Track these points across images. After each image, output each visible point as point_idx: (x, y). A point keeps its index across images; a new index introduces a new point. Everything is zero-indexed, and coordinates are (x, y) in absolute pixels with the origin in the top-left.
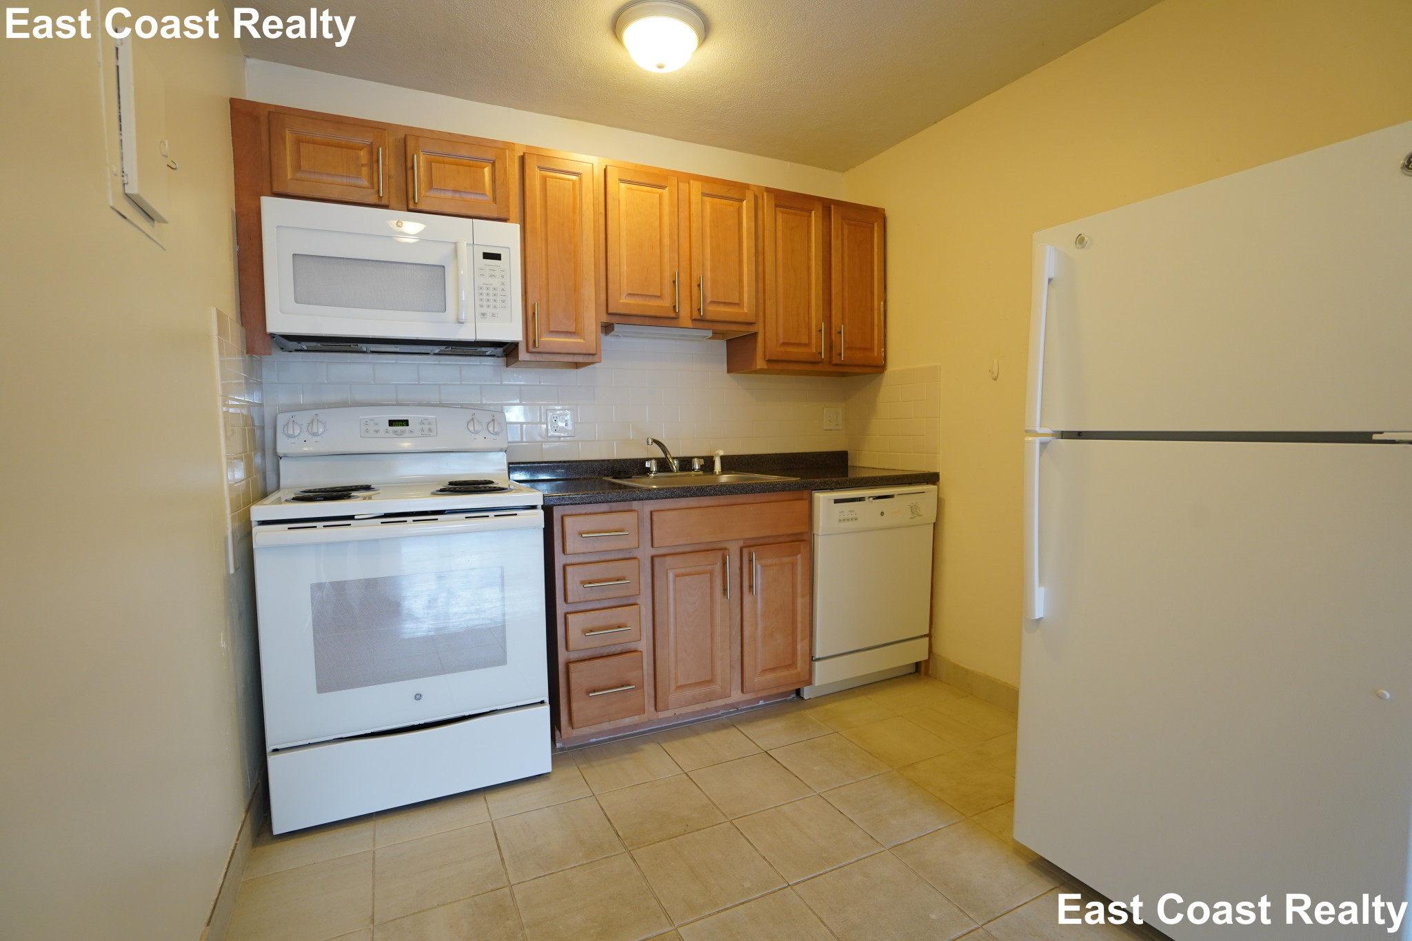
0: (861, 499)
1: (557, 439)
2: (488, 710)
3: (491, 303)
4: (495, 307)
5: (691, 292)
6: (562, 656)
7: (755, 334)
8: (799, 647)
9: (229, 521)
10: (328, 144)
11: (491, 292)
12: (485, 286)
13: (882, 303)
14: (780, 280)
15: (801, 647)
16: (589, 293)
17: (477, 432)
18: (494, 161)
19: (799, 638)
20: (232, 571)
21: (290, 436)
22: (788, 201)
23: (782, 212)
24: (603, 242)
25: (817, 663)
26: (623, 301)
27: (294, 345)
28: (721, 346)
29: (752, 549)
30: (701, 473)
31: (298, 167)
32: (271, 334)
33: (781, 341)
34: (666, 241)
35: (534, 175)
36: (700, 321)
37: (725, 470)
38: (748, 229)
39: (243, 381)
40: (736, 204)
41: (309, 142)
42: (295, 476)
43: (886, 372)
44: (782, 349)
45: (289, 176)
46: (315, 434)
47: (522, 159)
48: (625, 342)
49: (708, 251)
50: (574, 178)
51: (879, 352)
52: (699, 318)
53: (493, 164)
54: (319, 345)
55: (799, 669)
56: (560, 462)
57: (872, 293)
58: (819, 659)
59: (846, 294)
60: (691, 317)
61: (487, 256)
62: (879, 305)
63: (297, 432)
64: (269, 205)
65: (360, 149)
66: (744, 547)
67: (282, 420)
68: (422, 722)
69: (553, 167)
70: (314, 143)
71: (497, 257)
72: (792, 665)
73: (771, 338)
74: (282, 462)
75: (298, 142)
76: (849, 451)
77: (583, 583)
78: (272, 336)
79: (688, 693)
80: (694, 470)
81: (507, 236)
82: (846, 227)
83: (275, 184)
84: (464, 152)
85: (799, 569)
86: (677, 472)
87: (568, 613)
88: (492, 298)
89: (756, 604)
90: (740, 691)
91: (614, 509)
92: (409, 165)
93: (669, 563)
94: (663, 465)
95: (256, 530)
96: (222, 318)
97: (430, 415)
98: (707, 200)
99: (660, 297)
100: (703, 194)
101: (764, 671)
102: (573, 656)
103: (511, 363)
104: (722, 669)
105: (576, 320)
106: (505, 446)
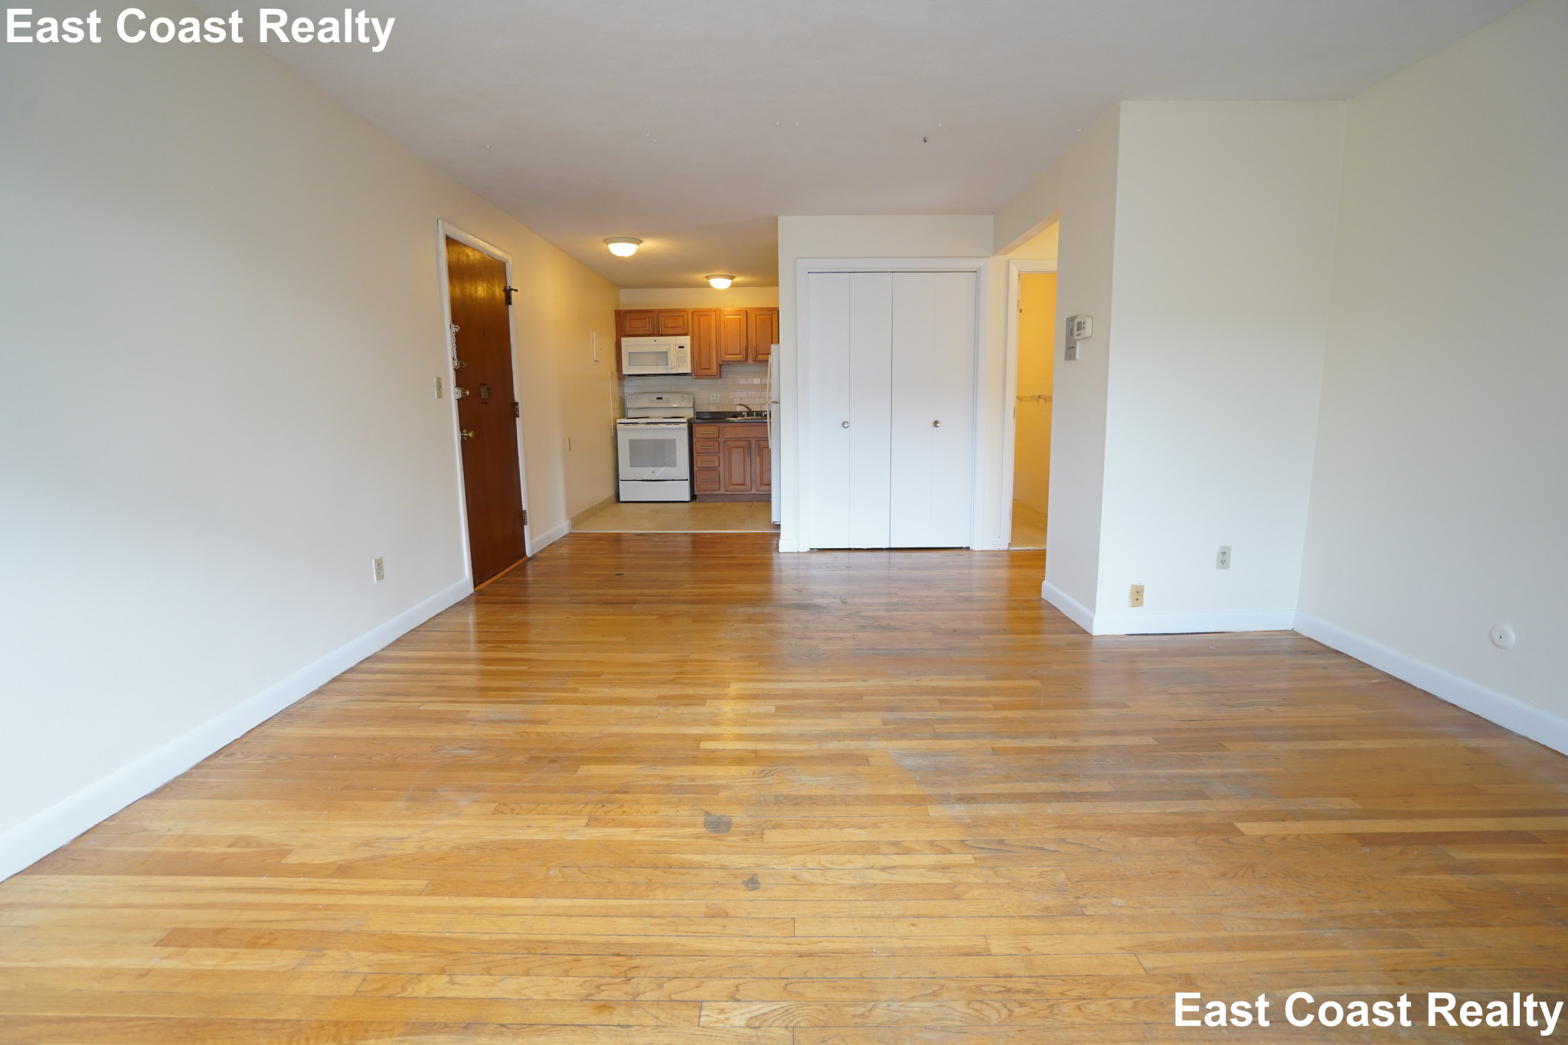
2: (671, 480)
3: (682, 361)
4: (682, 363)
5: (752, 351)
6: (694, 468)
9: (611, 422)
10: (637, 319)
11: (682, 358)
12: (680, 356)
16: (714, 355)
17: (683, 401)
20: (613, 435)
21: (630, 402)
24: (719, 336)
26: (727, 357)
27: (630, 377)
34: (742, 335)
35: (696, 318)
39: (617, 388)
41: (634, 319)
42: (631, 413)
45: (629, 331)
46: (636, 401)
47: (692, 314)
48: (731, 369)
49: (758, 336)
53: (683, 317)
54: (637, 376)
60: (752, 360)
61: (680, 347)
63: (631, 400)
64: (624, 340)
65: (646, 319)
66: (757, 440)
67: (628, 397)
69: (703, 315)
71: (683, 347)
74: (628, 409)
75: (631, 319)
77: (701, 447)
78: (624, 376)
79: (736, 487)
81: (686, 341)
83: (625, 334)
84: (674, 314)
87: (697, 455)
90: (755, 490)
91: (713, 426)
92: (659, 321)
93: (729, 443)
94: (750, 413)
95: (618, 425)
96: (612, 373)
97: (669, 396)
98: (758, 317)
99: (741, 354)
100: (756, 315)
101: (764, 485)
102: (698, 469)
103: (690, 378)
104: (748, 481)
105: (710, 364)
106: (693, 406)
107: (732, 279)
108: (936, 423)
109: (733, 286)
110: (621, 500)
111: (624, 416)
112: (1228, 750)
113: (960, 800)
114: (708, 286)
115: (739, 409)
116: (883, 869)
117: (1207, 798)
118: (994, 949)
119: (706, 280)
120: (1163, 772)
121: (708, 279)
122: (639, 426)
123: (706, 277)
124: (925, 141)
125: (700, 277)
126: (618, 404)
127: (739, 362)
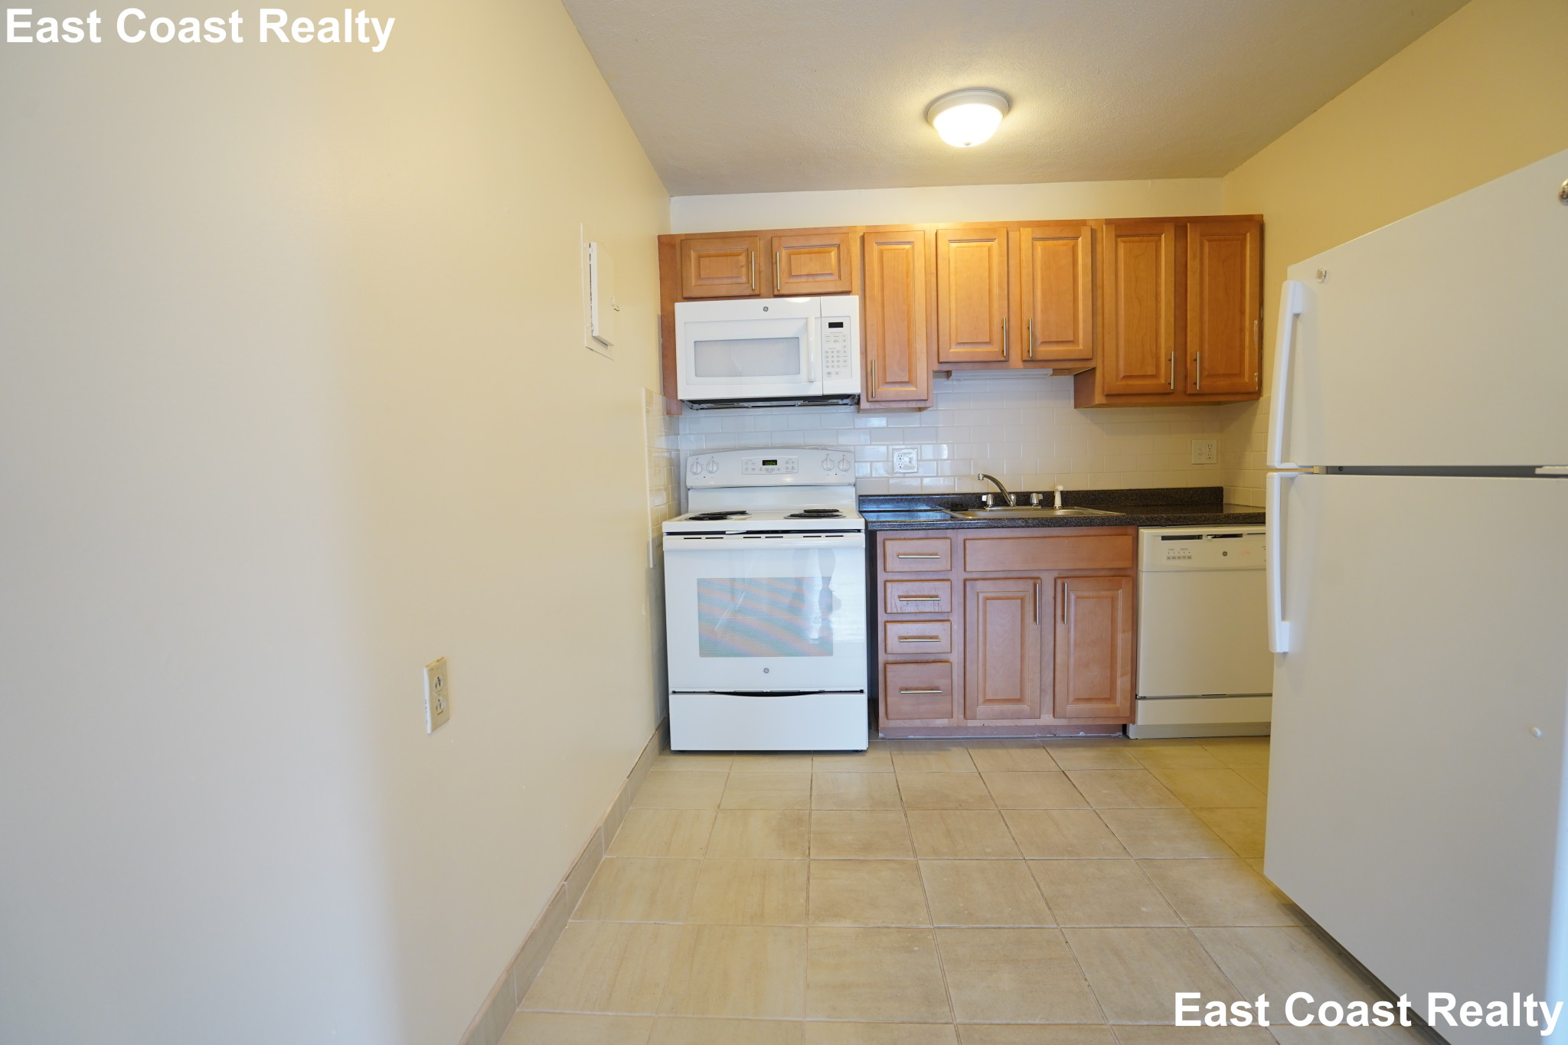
0: (1199, 537)
1: (902, 475)
2: (817, 690)
3: (836, 364)
4: (838, 366)
5: (1021, 335)
6: (882, 657)
7: (1094, 369)
8: (1119, 682)
9: (650, 531)
10: (718, 256)
11: (835, 354)
12: (830, 350)
13: (1256, 322)
14: (1122, 312)
15: (1122, 682)
16: (920, 345)
17: (830, 470)
18: (839, 245)
19: (1119, 674)
20: (651, 566)
21: (695, 474)
22: (1128, 229)
23: (1123, 242)
24: (934, 299)
25: (1139, 701)
26: (954, 352)
27: (696, 406)
28: (1068, 381)
29: (1066, 580)
30: (1040, 507)
31: (699, 276)
32: (681, 400)
33: (1122, 375)
34: (996, 290)
35: (874, 250)
36: (1031, 361)
37: (1064, 505)
38: (1084, 265)
39: (664, 434)
40: (1071, 243)
41: (705, 257)
42: (699, 503)
43: (1261, 398)
44: (1124, 383)
45: (693, 284)
46: (711, 472)
47: (863, 238)
48: (963, 385)
49: (1039, 293)
50: (907, 247)
51: (1251, 377)
52: (1029, 359)
53: (839, 247)
54: (713, 405)
55: (1118, 704)
56: (903, 495)
57: (1242, 312)
58: (1144, 698)
59: (1206, 317)
60: (1022, 358)
61: (832, 325)
62: (1252, 324)
63: (699, 470)
64: (682, 309)
65: (739, 255)
66: (1058, 578)
67: (690, 460)
68: (769, 690)
69: (891, 241)
70: (709, 256)
71: (840, 325)
72: (1110, 699)
73: (1109, 374)
74: (690, 492)
75: (699, 257)
76: (1224, 487)
77: (900, 597)
78: (682, 401)
79: (997, 708)
80: (1031, 504)
81: (848, 308)
82: (1206, 244)
83: (684, 291)
84: (815, 241)
85: (1120, 604)
86: (1014, 506)
87: (888, 622)
88: (835, 359)
89: (1068, 634)
90: (1052, 715)
91: (929, 536)
92: (774, 261)
93: (979, 586)
94: (1000, 499)
95: (666, 538)
96: (649, 394)
97: (793, 455)
98: (1039, 244)
99: (989, 343)
100: (1034, 239)
101: (1078, 700)
102: (891, 658)
103: (859, 411)
104: (1031, 691)
105: (910, 371)
106: (853, 481)
110: (674, 747)
111: (678, 509)
122: (726, 542)
126: (663, 479)
127: (986, 364)
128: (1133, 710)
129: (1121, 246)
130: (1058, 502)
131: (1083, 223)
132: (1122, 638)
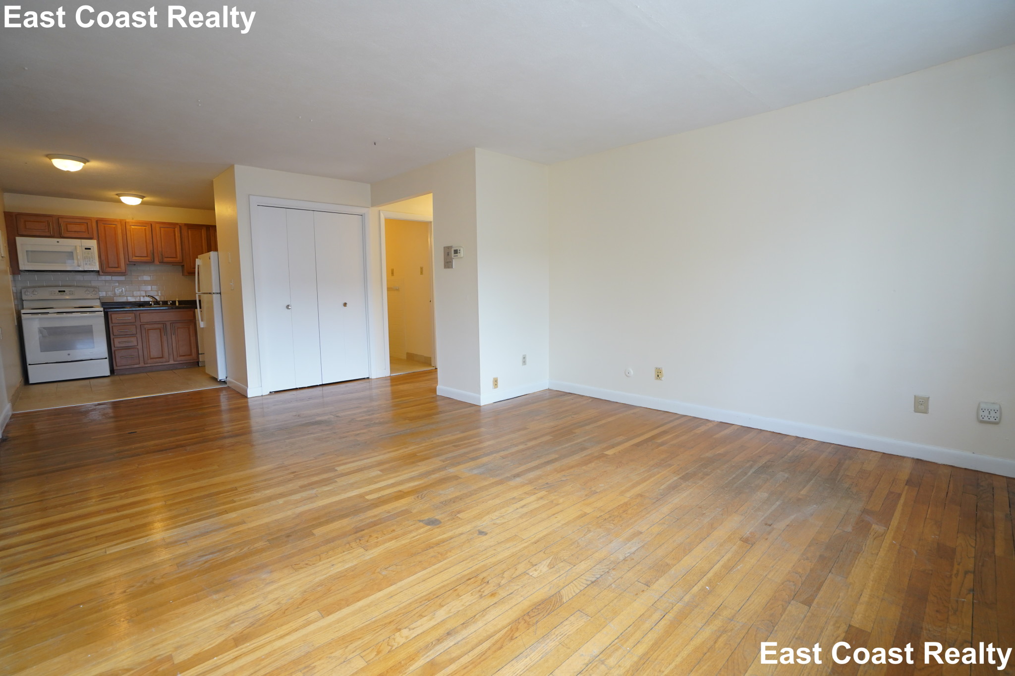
3: (88, 261)
5: (158, 255)
6: (113, 348)
7: (183, 265)
8: (194, 350)
9: (13, 313)
10: (34, 221)
12: (86, 257)
16: (121, 256)
17: (89, 294)
18: (88, 223)
19: (192, 348)
21: (27, 295)
22: (190, 226)
23: (190, 230)
24: (126, 242)
25: (200, 355)
26: (133, 258)
27: (28, 272)
28: (179, 268)
29: (174, 324)
30: (171, 305)
31: (25, 228)
32: (21, 270)
33: (192, 267)
34: (148, 242)
35: (101, 225)
36: (162, 262)
37: (180, 304)
38: (178, 236)
39: (12, 280)
40: (174, 229)
41: (28, 221)
42: (32, 304)
45: (25, 231)
46: (34, 295)
47: (97, 221)
49: (164, 244)
50: (114, 226)
54: (35, 272)
55: (195, 356)
60: (159, 261)
63: (29, 293)
64: (18, 239)
65: (44, 222)
66: (172, 323)
67: (23, 291)
68: (70, 360)
69: (107, 224)
70: (30, 221)
71: (89, 248)
72: (191, 355)
74: (25, 301)
75: (25, 222)
77: (118, 330)
79: (155, 360)
80: (167, 304)
81: (93, 243)
83: (20, 234)
84: (77, 221)
85: (191, 329)
86: (162, 305)
87: (114, 338)
88: (88, 259)
89: (176, 338)
90: (173, 361)
91: (127, 313)
92: (60, 225)
93: (146, 326)
94: (157, 303)
95: (21, 315)
96: (9, 269)
97: (72, 289)
98: (162, 229)
99: (147, 256)
100: (160, 228)
101: (181, 356)
102: (116, 349)
103: (99, 275)
104: (166, 354)
105: (118, 264)
106: (98, 298)
107: (142, 199)
108: (345, 304)
109: (142, 203)
110: (30, 381)
112: (575, 433)
113: (515, 477)
114: (120, 202)
115: (147, 299)
116: (522, 507)
117: (587, 449)
118: (588, 512)
119: (117, 197)
120: (567, 445)
121: (119, 196)
122: (48, 316)
123: (117, 195)
124: (375, 144)
125: (112, 194)
127: (146, 263)
128: (198, 358)
129: (190, 232)
130: (177, 304)
131: (177, 224)
132: (193, 339)
